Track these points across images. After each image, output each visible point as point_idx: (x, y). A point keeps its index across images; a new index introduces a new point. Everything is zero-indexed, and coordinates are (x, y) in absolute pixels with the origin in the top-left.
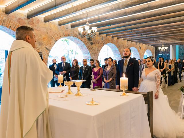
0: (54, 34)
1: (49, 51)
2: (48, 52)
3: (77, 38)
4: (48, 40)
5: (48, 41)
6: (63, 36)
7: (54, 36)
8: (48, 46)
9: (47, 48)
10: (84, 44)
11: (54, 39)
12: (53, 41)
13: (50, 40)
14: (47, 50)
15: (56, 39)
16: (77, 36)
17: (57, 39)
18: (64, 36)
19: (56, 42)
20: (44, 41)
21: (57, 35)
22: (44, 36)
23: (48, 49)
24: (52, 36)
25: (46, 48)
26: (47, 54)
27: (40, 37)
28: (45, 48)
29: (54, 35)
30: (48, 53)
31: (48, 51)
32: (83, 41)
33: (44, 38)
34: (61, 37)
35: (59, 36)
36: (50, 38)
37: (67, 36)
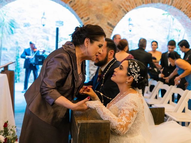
1: (114, 27)
2: (111, 29)
3: (171, 5)
4: (112, 10)
5: (113, 12)
7: (123, 5)
8: (111, 20)
9: (110, 23)
10: (185, 15)
11: (123, 8)
12: (121, 12)
13: (116, 10)
14: (109, 26)
15: (126, 9)
16: (170, 3)
17: (128, 9)
18: (142, 3)
19: (126, 13)
20: (106, 13)
21: (130, 2)
22: (106, 5)
23: (111, 25)
24: (121, 5)
25: (108, 24)
26: (109, 33)
27: (99, 8)
28: (106, 24)
29: (124, 2)
30: (111, 31)
31: (111, 28)
32: (185, 10)
33: (106, 9)
34: (137, 5)
35: (133, 4)
36: (117, 8)
37: (148, 3)
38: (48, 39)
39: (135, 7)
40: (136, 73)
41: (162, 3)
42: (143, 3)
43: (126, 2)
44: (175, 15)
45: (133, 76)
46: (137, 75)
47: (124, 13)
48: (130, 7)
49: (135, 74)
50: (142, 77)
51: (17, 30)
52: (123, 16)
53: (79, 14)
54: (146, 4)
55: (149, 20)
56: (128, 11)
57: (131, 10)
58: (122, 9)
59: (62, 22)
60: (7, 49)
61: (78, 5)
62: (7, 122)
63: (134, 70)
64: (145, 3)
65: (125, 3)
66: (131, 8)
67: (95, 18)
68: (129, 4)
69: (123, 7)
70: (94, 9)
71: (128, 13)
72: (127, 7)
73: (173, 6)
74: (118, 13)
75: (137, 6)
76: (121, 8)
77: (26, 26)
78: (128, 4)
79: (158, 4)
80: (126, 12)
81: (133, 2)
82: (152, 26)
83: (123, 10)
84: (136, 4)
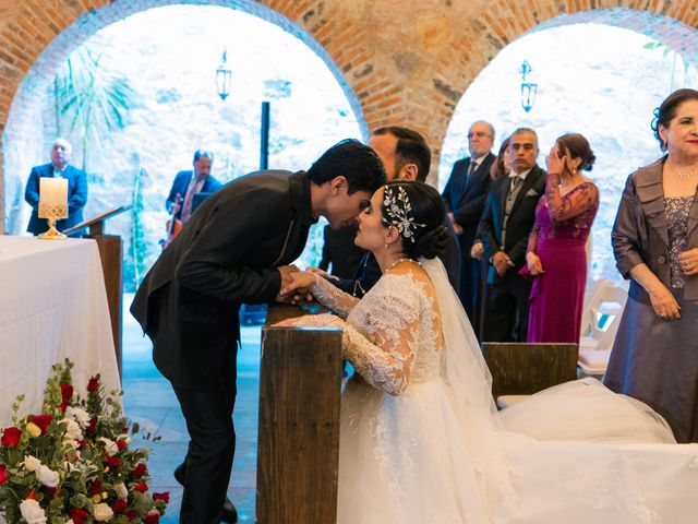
0: (491, 4)
1: (456, 96)
2: (447, 104)
3: (663, 12)
4: (451, 39)
5: (452, 44)
6: (550, 9)
7: (488, 18)
8: (449, 71)
9: (445, 81)
11: (489, 30)
12: (481, 43)
13: (465, 38)
14: (439, 94)
15: (500, 33)
16: (661, 5)
17: (508, 31)
18: (555, 9)
19: (500, 47)
20: (429, 50)
21: (513, 7)
22: (428, 21)
23: (446, 90)
24: (481, 19)
25: (438, 84)
26: (439, 116)
27: (404, 31)
28: (431, 85)
29: (494, 9)
30: (448, 109)
31: (446, 99)
33: (430, 34)
34: (539, 17)
35: (525, 14)
36: (467, 30)
37: (579, 9)
38: (237, 144)
39: (530, 26)
40: (402, 215)
41: (631, 6)
42: (562, 9)
43: (500, 9)
44: (683, 49)
45: (396, 225)
46: (406, 223)
47: (494, 48)
48: (513, 25)
49: (399, 221)
50: (423, 226)
51: (135, 114)
52: (490, 59)
53: (337, 56)
54: (571, 12)
55: (597, 68)
56: (506, 41)
57: (517, 36)
58: (484, 33)
59: (288, 83)
60: (102, 181)
61: (333, 24)
62: (98, 376)
63: (395, 208)
64: (567, 8)
65: (496, 13)
66: (518, 27)
67: (391, 67)
68: (512, 15)
69: (487, 24)
70: (386, 35)
71: (509, 46)
72: (505, 26)
73: (673, 16)
74: (473, 48)
75: (538, 23)
76: (485, 28)
77: (164, 100)
78: (507, 13)
79: (617, 10)
80: (502, 42)
81: (523, 8)
82: (609, 90)
83: (489, 36)
84: (535, 14)
